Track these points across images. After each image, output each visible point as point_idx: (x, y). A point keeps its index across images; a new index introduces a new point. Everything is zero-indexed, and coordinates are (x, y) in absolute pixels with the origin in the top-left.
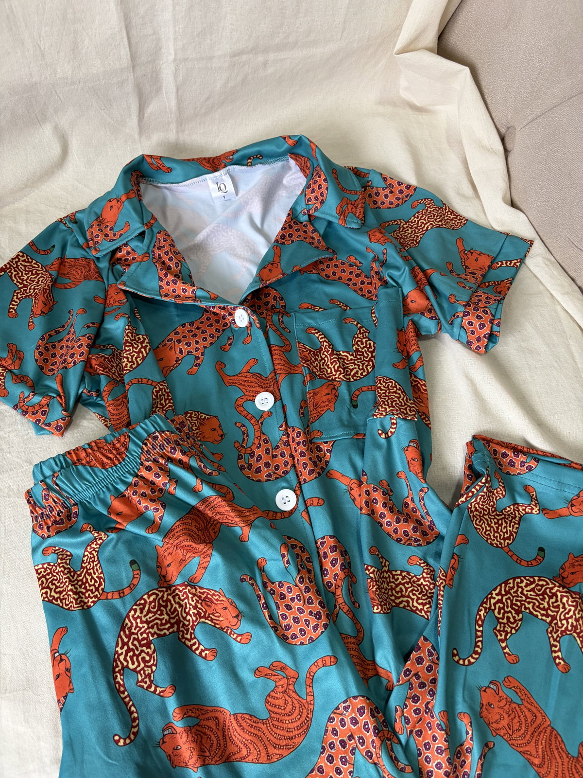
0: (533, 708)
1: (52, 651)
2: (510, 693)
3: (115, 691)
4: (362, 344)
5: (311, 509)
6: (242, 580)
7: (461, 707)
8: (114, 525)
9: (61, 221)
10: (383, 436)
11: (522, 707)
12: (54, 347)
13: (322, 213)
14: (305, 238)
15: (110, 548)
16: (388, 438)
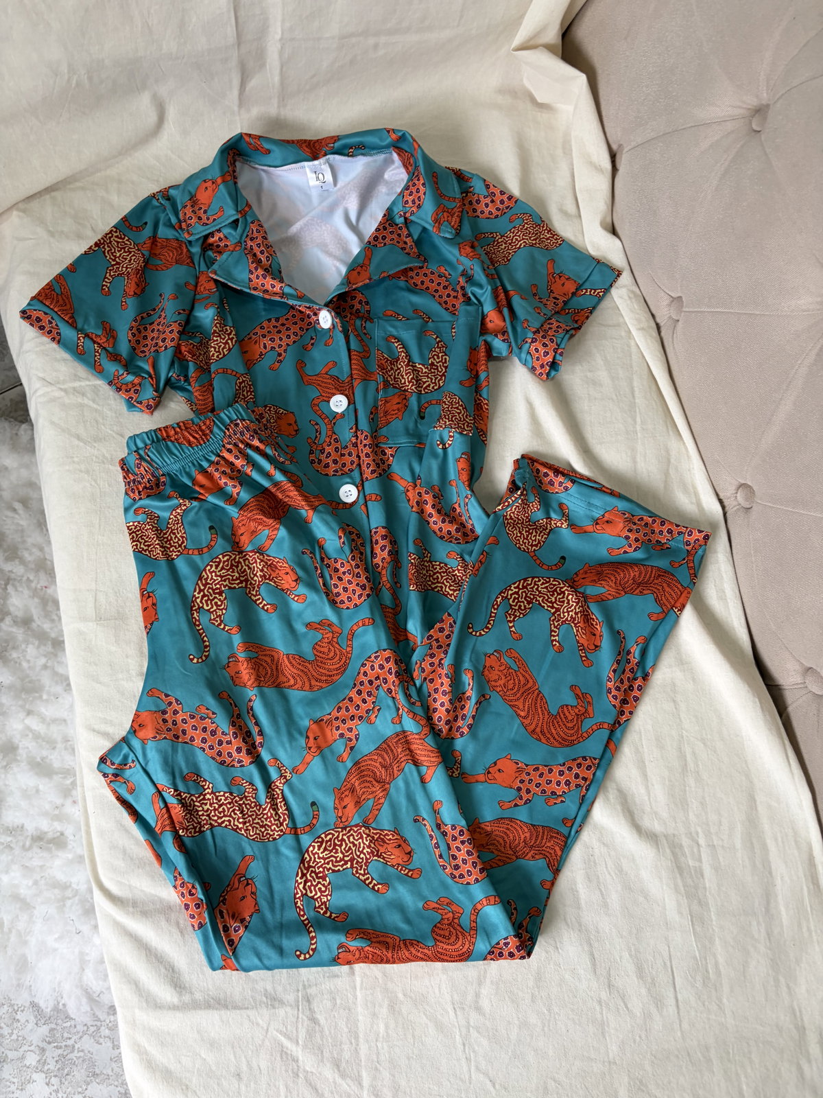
0: (527, 675)
1: (141, 590)
2: (510, 662)
3: (193, 624)
4: (438, 358)
5: (369, 503)
6: (303, 553)
7: (467, 664)
8: (197, 496)
9: (154, 196)
10: (441, 447)
11: (518, 673)
12: (145, 329)
13: (418, 218)
14: (398, 242)
15: (192, 515)
16: (445, 449)
